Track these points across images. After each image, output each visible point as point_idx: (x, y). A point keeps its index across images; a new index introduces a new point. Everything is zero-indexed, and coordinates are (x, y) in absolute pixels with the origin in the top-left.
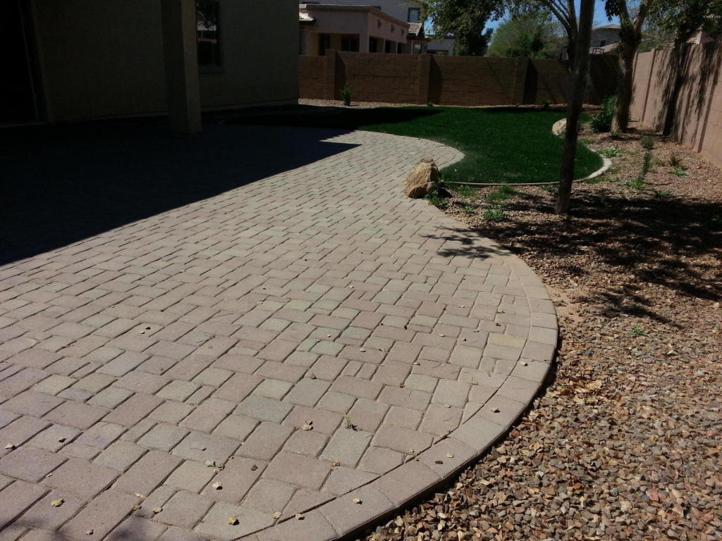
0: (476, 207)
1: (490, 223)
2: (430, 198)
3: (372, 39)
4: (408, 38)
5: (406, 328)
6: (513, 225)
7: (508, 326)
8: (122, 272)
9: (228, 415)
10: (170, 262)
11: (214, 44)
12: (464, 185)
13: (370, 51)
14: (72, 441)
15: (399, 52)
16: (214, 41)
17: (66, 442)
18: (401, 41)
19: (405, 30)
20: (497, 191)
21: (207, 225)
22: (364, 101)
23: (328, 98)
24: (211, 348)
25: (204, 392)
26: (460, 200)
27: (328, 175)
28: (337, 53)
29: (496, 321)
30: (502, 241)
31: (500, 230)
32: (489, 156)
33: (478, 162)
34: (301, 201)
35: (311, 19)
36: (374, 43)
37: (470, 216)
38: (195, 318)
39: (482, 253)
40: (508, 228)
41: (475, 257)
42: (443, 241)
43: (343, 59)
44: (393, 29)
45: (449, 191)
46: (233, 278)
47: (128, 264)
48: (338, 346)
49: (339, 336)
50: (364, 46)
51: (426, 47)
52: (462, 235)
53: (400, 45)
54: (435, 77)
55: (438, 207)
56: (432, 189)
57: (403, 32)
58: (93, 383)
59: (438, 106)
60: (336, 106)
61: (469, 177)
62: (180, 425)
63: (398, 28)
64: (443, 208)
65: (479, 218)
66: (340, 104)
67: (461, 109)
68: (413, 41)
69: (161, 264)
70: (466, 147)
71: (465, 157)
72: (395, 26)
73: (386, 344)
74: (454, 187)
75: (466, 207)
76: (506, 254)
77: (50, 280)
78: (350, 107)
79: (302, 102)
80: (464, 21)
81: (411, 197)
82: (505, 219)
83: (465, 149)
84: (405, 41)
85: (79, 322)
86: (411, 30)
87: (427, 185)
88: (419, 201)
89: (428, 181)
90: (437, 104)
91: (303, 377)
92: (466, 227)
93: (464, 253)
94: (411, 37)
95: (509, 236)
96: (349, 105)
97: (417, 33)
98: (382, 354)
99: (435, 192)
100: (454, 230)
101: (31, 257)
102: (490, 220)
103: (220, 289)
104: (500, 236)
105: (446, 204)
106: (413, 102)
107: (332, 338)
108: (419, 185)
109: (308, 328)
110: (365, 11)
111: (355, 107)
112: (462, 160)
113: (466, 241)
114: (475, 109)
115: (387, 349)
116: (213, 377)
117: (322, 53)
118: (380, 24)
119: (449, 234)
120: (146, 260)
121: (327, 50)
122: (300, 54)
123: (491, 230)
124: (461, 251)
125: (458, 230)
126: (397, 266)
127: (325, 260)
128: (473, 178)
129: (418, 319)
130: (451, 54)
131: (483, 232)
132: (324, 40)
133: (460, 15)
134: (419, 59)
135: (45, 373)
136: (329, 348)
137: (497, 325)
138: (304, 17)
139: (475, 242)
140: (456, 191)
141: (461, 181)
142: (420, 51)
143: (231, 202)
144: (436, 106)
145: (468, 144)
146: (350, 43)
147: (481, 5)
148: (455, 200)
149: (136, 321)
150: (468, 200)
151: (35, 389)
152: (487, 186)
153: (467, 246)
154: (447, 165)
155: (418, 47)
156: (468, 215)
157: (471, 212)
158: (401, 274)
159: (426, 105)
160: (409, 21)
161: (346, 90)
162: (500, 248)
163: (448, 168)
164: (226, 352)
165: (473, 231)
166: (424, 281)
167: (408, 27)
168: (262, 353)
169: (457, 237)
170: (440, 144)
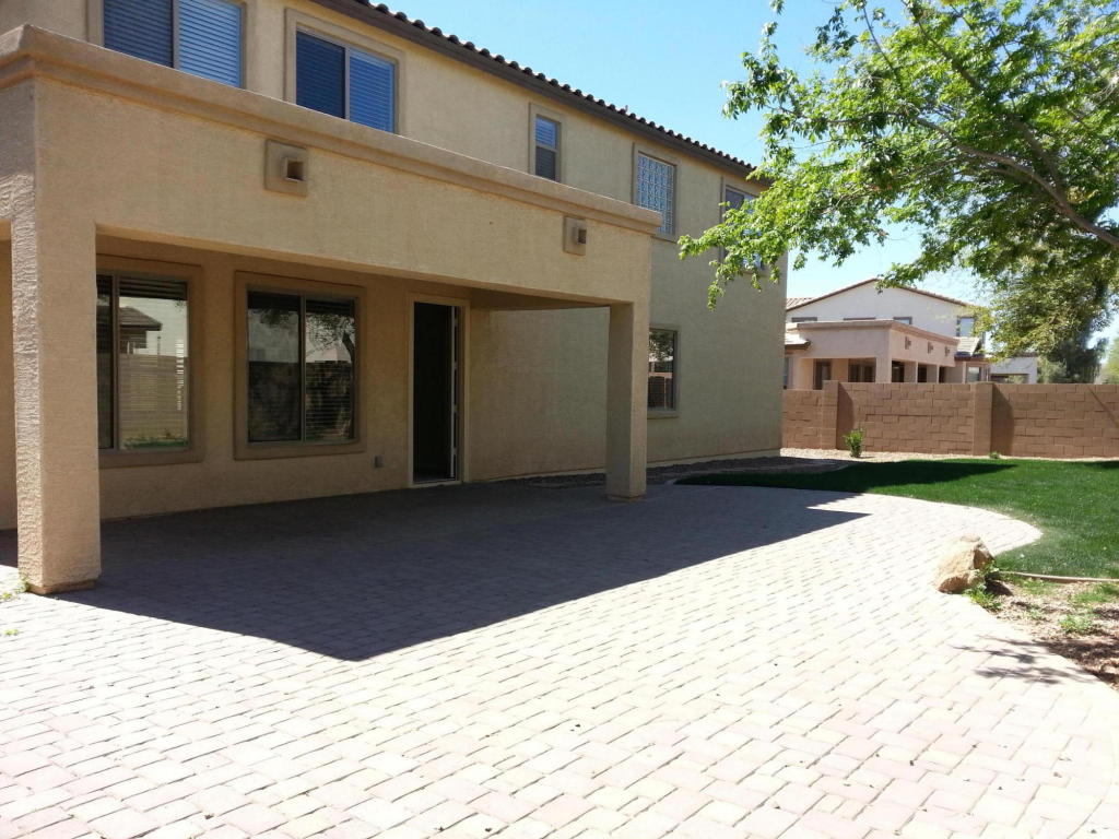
0: (1052, 611)
1: (1070, 635)
2: (974, 593)
3: (895, 363)
4: (956, 359)
5: (912, 763)
6: (1108, 641)
7: (1073, 778)
8: (548, 660)
9: (668, 832)
10: (603, 653)
11: (668, 380)
12: (1034, 578)
13: (893, 380)
14: (498, 833)
15: (942, 380)
16: (668, 376)
17: (492, 832)
18: (944, 365)
19: (951, 348)
20: (1091, 590)
21: (646, 612)
22: (882, 451)
23: (826, 448)
24: (649, 756)
25: (642, 803)
26: (1024, 600)
27: (815, 556)
28: (839, 385)
29: (1055, 770)
30: (1087, 663)
31: (1086, 648)
32: (1084, 536)
33: (1063, 544)
34: (773, 588)
35: (803, 342)
36: (899, 370)
37: (1037, 624)
38: (630, 721)
39: (1048, 677)
40: (1099, 645)
41: (1036, 681)
42: (987, 655)
43: (849, 393)
44: (930, 348)
45: (1008, 586)
46: (679, 678)
47: (555, 652)
48: (813, 773)
49: (815, 763)
50: (884, 374)
51: (989, 370)
52: (1019, 650)
53: (943, 370)
54: (1002, 416)
55: (987, 608)
56: (977, 580)
57: (947, 351)
58: (520, 777)
59: (1009, 458)
60: (838, 458)
61: (1044, 567)
62: (613, 833)
63: (938, 347)
64: (995, 609)
65: (1053, 628)
66: (845, 456)
67: (1050, 463)
68: (965, 363)
69: (594, 654)
70: (1047, 521)
71: (1043, 537)
72: (934, 344)
73: (880, 781)
74: (1015, 580)
75: (1032, 610)
76: (1089, 681)
77: (471, 663)
78: (860, 460)
79: (785, 452)
80: (1043, 335)
81: (943, 592)
82: (1096, 632)
83: (1045, 525)
84: (950, 362)
85: (503, 711)
86: (961, 348)
87: (967, 575)
88: (956, 597)
89: (970, 569)
90: (1006, 454)
91: (762, 804)
92: (1028, 639)
93: (1019, 674)
94: (962, 357)
95: (1099, 655)
96: (858, 457)
97: (971, 351)
98: (874, 792)
99: (982, 585)
100: (1008, 642)
101: (450, 635)
102: (1070, 631)
103: (662, 690)
104: (1084, 655)
105: (999, 604)
106: (965, 451)
107: (807, 764)
108: (956, 574)
109: (775, 748)
110: (884, 326)
111: (869, 460)
112: (1037, 541)
113: (1023, 658)
114: (1072, 463)
115: (881, 786)
116: (652, 789)
117: (818, 385)
118: (908, 343)
119: (998, 647)
120: (575, 648)
121: (825, 382)
122: (785, 388)
123: (1070, 646)
124: (1014, 672)
125: (1014, 643)
126: (908, 684)
127: (803, 666)
128: (1050, 569)
129: (932, 754)
130: (1033, 379)
131: (1054, 647)
132: (822, 369)
133: (1034, 327)
134: (973, 390)
135: (469, 760)
136: (801, 776)
137: (1056, 775)
138: (794, 338)
139: (1038, 660)
140: (1021, 586)
141: (1029, 571)
142: (978, 377)
143: (680, 584)
144: (1004, 458)
145: (1049, 517)
146: (862, 371)
147: (1069, 313)
148: (1017, 599)
149: (565, 717)
150: (1038, 601)
151: (459, 774)
152: (1075, 581)
153: (1025, 666)
154: (1009, 548)
155: (974, 370)
156: (1034, 622)
157: (1040, 618)
158: (914, 694)
159: (987, 457)
160: (958, 335)
161: (853, 436)
162: (1080, 672)
163: (1009, 552)
164: (668, 763)
165: (1039, 644)
166: (949, 707)
167: (955, 343)
168: (711, 769)
169: (1009, 651)
170: (1001, 516)
